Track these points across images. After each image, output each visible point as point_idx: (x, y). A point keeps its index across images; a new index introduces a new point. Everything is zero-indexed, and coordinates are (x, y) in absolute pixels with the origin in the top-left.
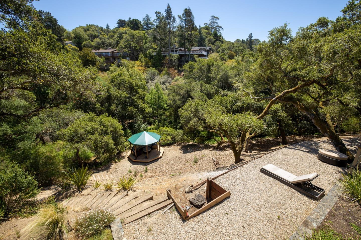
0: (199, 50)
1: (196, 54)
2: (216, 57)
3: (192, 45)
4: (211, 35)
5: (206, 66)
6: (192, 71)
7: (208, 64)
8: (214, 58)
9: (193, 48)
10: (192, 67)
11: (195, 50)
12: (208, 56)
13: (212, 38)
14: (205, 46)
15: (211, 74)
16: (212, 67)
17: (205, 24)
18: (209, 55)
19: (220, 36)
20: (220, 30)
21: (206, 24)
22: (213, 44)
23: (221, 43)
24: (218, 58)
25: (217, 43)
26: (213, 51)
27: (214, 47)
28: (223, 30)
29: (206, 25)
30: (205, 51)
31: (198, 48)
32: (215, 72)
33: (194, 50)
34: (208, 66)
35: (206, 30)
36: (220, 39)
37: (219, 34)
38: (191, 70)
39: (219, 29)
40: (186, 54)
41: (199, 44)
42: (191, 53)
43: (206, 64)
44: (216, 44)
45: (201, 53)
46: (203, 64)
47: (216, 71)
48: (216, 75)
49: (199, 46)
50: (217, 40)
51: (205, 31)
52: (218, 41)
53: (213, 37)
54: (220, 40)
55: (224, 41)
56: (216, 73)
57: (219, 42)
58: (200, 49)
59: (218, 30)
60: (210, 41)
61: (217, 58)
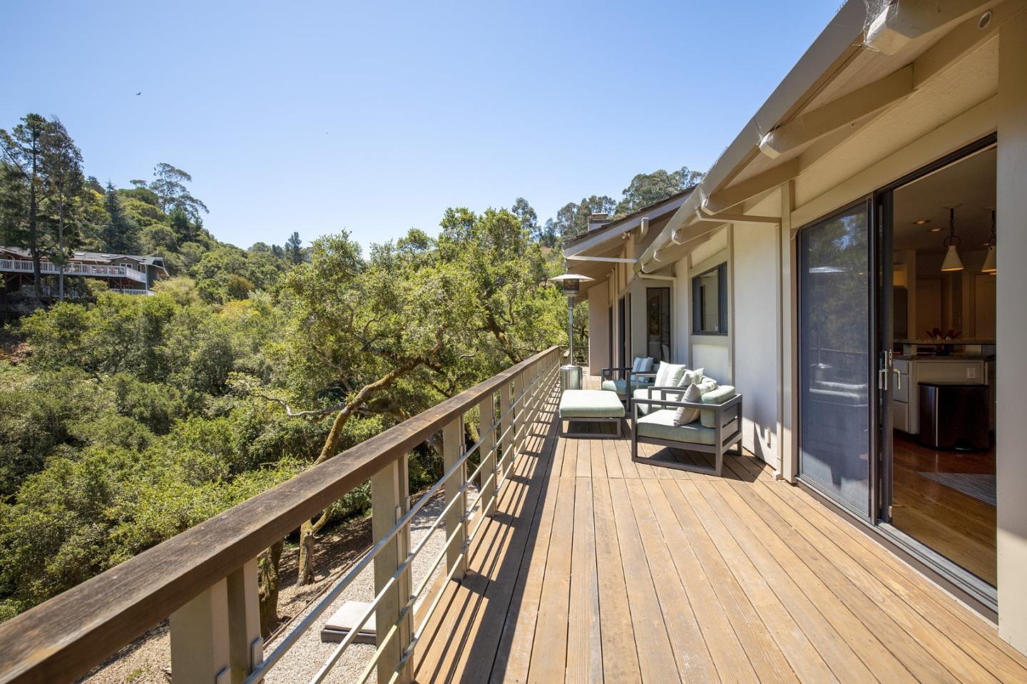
0: (109, 264)
1: (98, 278)
2: (184, 289)
3: (77, 244)
4: (161, 218)
5: (141, 321)
6: (75, 339)
7: (148, 315)
8: (176, 294)
9: (79, 255)
10: (72, 326)
11: (93, 263)
12: (151, 285)
13: (169, 229)
14: (138, 251)
15: (165, 345)
16: (169, 322)
17: (135, 182)
18: (155, 282)
19: (199, 227)
20: (196, 210)
21: (141, 182)
22: (173, 248)
23: (202, 248)
24: (195, 294)
25: (187, 247)
26: (174, 271)
27: (178, 258)
28: (208, 211)
29: (139, 185)
30: (139, 267)
31: (105, 257)
32: (182, 338)
33: (85, 262)
34: (151, 321)
35: (143, 203)
36: (199, 235)
37: (192, 221)
38: (67, 333)
39: (192, 206)
40: (42, 272)
41: (110, 243)
42: (72, 270)
43: (140, 314)
44: (184, 250)
45: (122, 276)
46: (125, 312)
47: (185, 337)
48: (186, 349)
49: (108, 250)
50: (187, 238)
51: (137, 203)
52: (191, 241)
53: (172, 226)
54: (200, 238)
55: (212, 242)
56: (186, 342)
57: (194, 244)
58: (113, 262)
59: (190, 209)
60: (158, 237)
61: (187, 294)
